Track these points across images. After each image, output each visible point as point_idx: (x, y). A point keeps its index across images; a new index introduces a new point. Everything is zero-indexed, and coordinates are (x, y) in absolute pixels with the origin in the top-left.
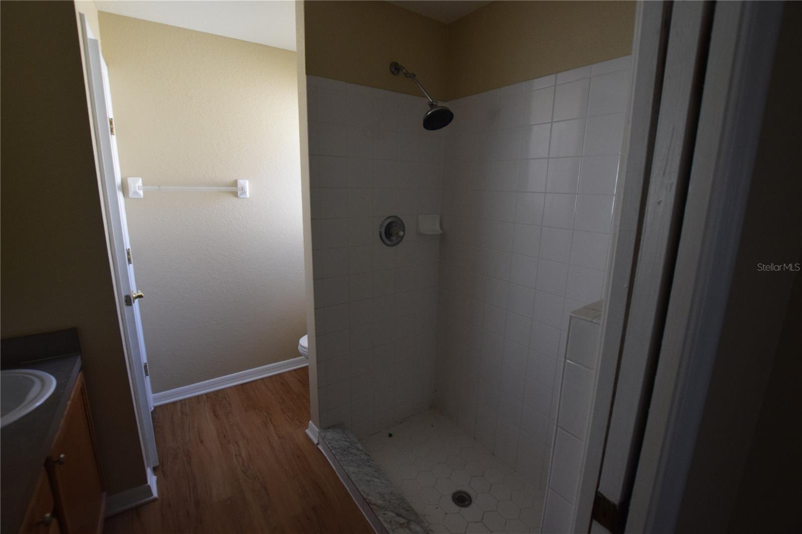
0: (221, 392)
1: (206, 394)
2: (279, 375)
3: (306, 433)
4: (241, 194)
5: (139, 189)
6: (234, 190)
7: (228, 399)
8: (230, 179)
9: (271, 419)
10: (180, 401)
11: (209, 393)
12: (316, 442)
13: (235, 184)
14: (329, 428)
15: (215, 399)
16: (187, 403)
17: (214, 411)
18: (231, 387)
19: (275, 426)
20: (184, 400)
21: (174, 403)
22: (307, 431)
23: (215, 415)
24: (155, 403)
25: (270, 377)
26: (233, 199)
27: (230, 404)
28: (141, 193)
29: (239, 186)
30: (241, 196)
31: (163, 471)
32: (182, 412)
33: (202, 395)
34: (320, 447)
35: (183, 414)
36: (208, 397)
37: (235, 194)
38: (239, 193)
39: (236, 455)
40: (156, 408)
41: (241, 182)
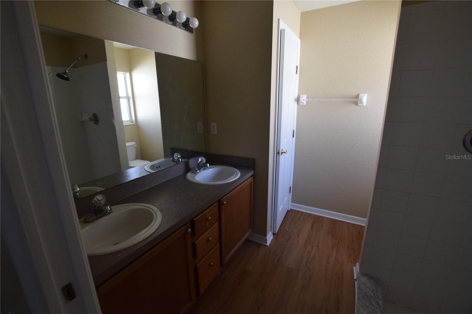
0: (322, 218)
1: (314, 215)
2: (360, 226)
3: (353, 269)
4: (359, 103)
5: (303, 101)
6: (356, 100)
7: (323, 223)
8: (354, 94)
9: (338, 247)
10: (302, 212)
11: (316, 215)
12: (355, 278)
13: (357, 97)
14: (367, 275)
15: (318, 220)
16: (304, 215)
17: (312, 225)
18: (328, 218)
19: (337, 252)
20: (304, 212)
21: (299, 211)
22: (354, 268)
23: (312, 227)
24: (291, 207)
25: (354, 224)
26: (355, 107)
27: (322, 226)
28: (305, 102)
29: (359, 98)
30: (360, 105)
31: (277, 237)
32: (299, 217)
33: (312, 214)
34: (356, 283)
35: (299, 218)
36: (314, 217)
37: (356, 103)
38: (359, 102)
39: (308, 252)
40: (291, 209)
41: (361, 95)
